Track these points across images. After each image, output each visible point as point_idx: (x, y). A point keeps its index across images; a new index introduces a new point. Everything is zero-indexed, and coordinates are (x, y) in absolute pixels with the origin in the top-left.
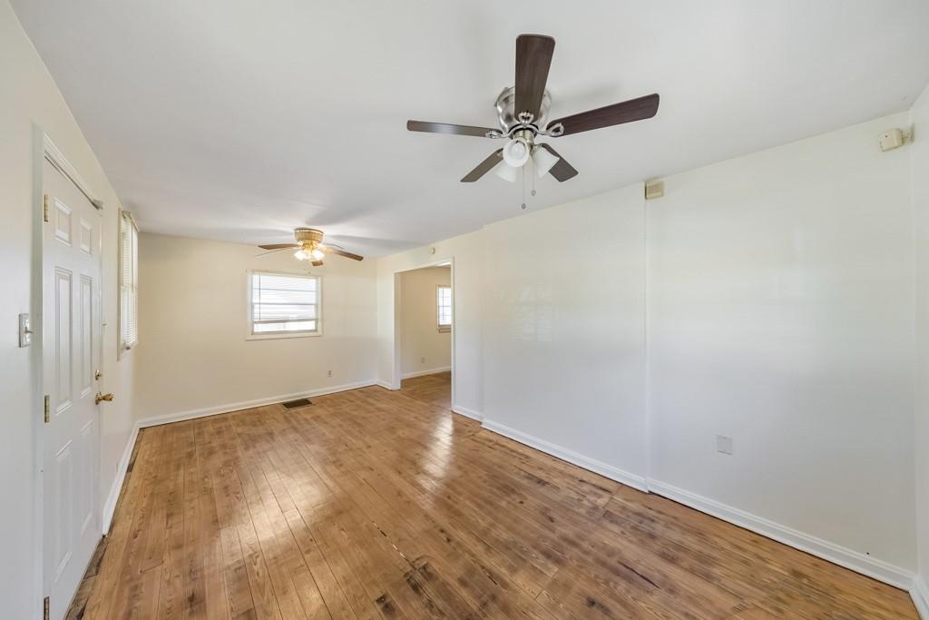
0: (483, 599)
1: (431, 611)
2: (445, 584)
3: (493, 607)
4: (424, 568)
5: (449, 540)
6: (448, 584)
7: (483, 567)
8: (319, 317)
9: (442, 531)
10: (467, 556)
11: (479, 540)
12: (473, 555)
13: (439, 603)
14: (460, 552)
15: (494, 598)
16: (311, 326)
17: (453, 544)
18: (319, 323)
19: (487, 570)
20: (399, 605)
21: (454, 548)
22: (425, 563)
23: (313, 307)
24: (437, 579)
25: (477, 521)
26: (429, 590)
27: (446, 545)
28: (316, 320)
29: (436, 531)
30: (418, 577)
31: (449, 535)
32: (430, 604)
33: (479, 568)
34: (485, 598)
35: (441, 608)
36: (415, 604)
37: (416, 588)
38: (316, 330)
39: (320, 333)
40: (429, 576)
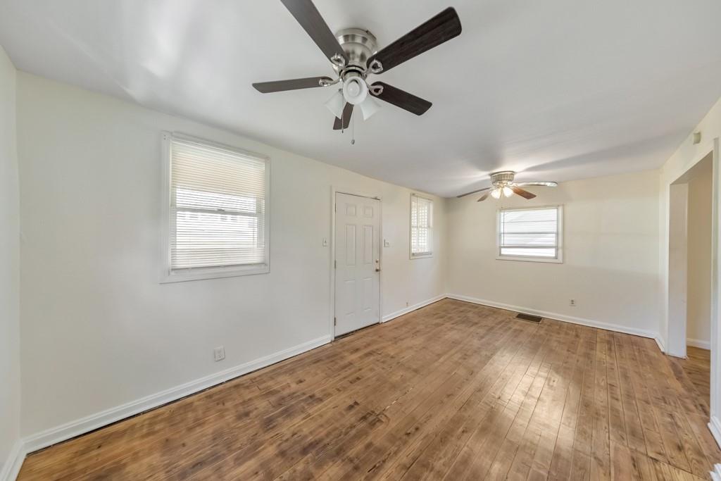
0: (356, 460)
1: (348, 428)
2: (367, 434)
3: (349, 467)
4: (379, 421)
5: (408, 434)
6: (367, 436)
7: (384, 461)
8: (560, 245)
9: (417, 429)
10: (394, 449)
11: (415, 459)
12: (396, 453)
13: (353, 432)
14: (397, 443)
15: (356, 468)
16: (551, 253)
17: (405, 437)
18: (560, 251)
19: (382, 465)
20: (353, 411)
21: (400, 438)
22: (384, 420)
23: (554, 235)
24: (372, 429)
25: (440, 458)
26: (363, 425)
27: (404, 432)
28: (557, 248)
29: (416, 425)
30: (371, 419)
31: (414, 435)
32: (352, 427)
33: (383, 458)
34: (356, 461)
35: (350, 433)
36: (353, 419)
37: (364, 418)
38: (556, 258)
39: (560, 260)
40: (373, 425)
